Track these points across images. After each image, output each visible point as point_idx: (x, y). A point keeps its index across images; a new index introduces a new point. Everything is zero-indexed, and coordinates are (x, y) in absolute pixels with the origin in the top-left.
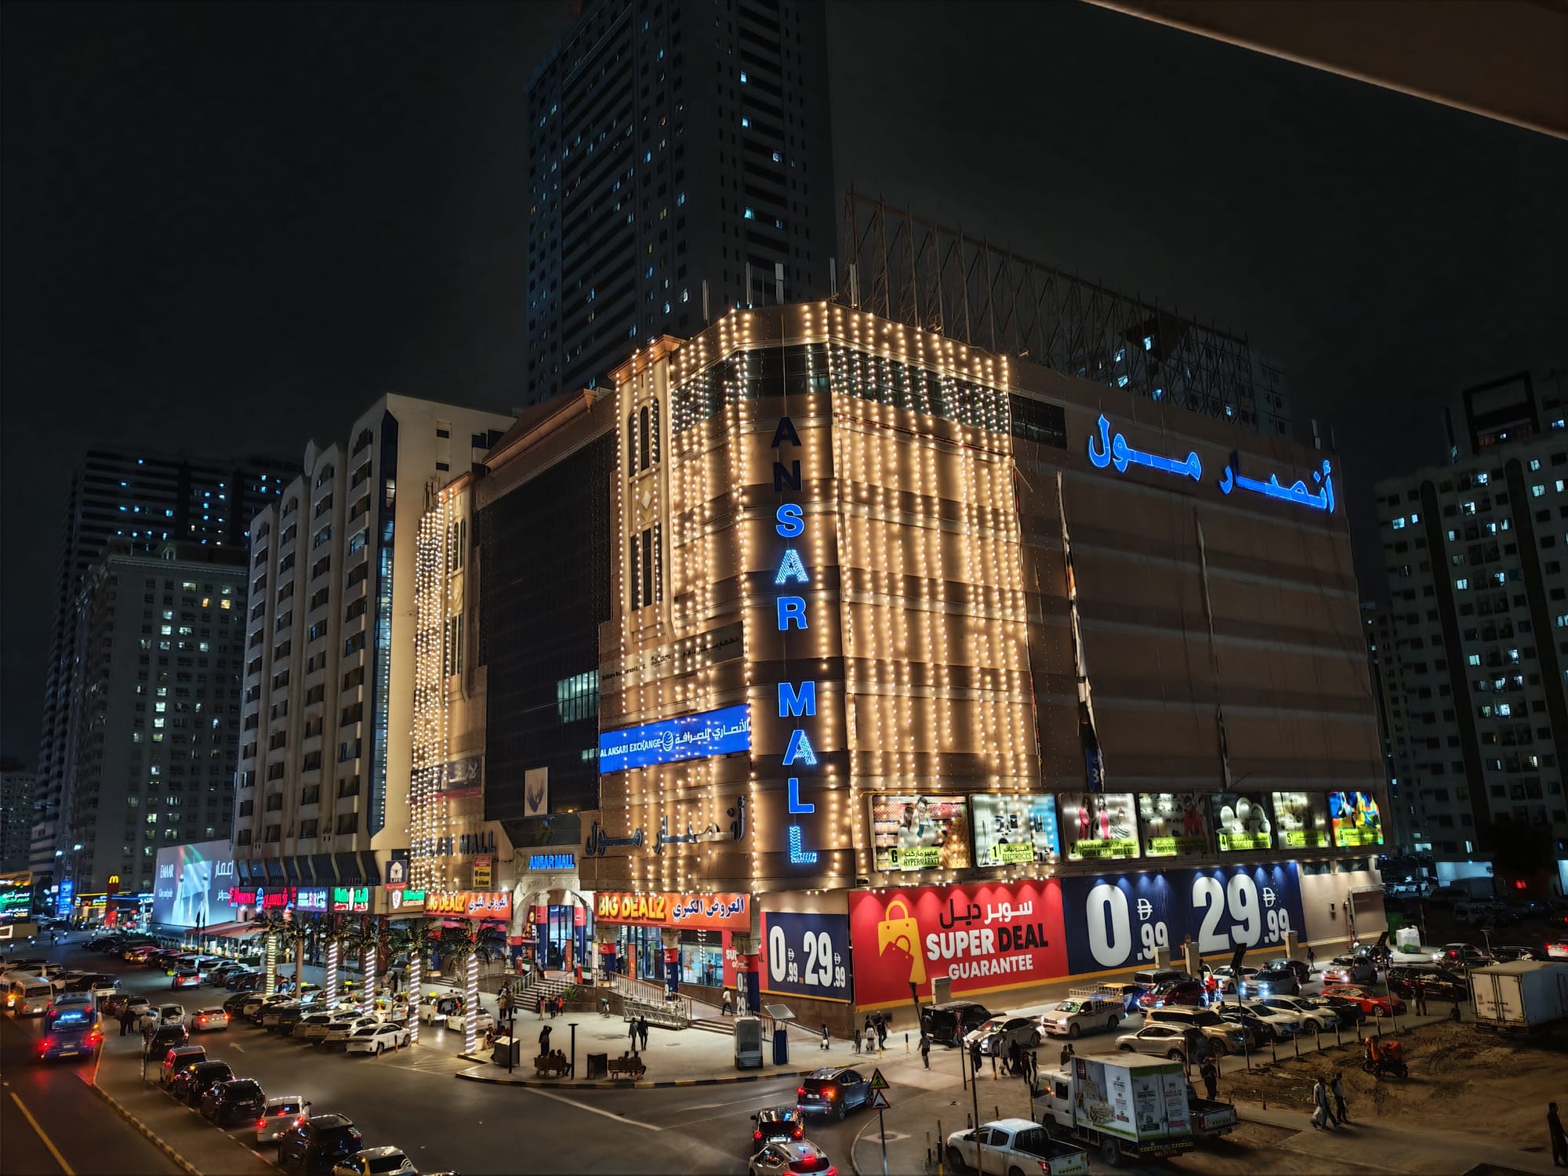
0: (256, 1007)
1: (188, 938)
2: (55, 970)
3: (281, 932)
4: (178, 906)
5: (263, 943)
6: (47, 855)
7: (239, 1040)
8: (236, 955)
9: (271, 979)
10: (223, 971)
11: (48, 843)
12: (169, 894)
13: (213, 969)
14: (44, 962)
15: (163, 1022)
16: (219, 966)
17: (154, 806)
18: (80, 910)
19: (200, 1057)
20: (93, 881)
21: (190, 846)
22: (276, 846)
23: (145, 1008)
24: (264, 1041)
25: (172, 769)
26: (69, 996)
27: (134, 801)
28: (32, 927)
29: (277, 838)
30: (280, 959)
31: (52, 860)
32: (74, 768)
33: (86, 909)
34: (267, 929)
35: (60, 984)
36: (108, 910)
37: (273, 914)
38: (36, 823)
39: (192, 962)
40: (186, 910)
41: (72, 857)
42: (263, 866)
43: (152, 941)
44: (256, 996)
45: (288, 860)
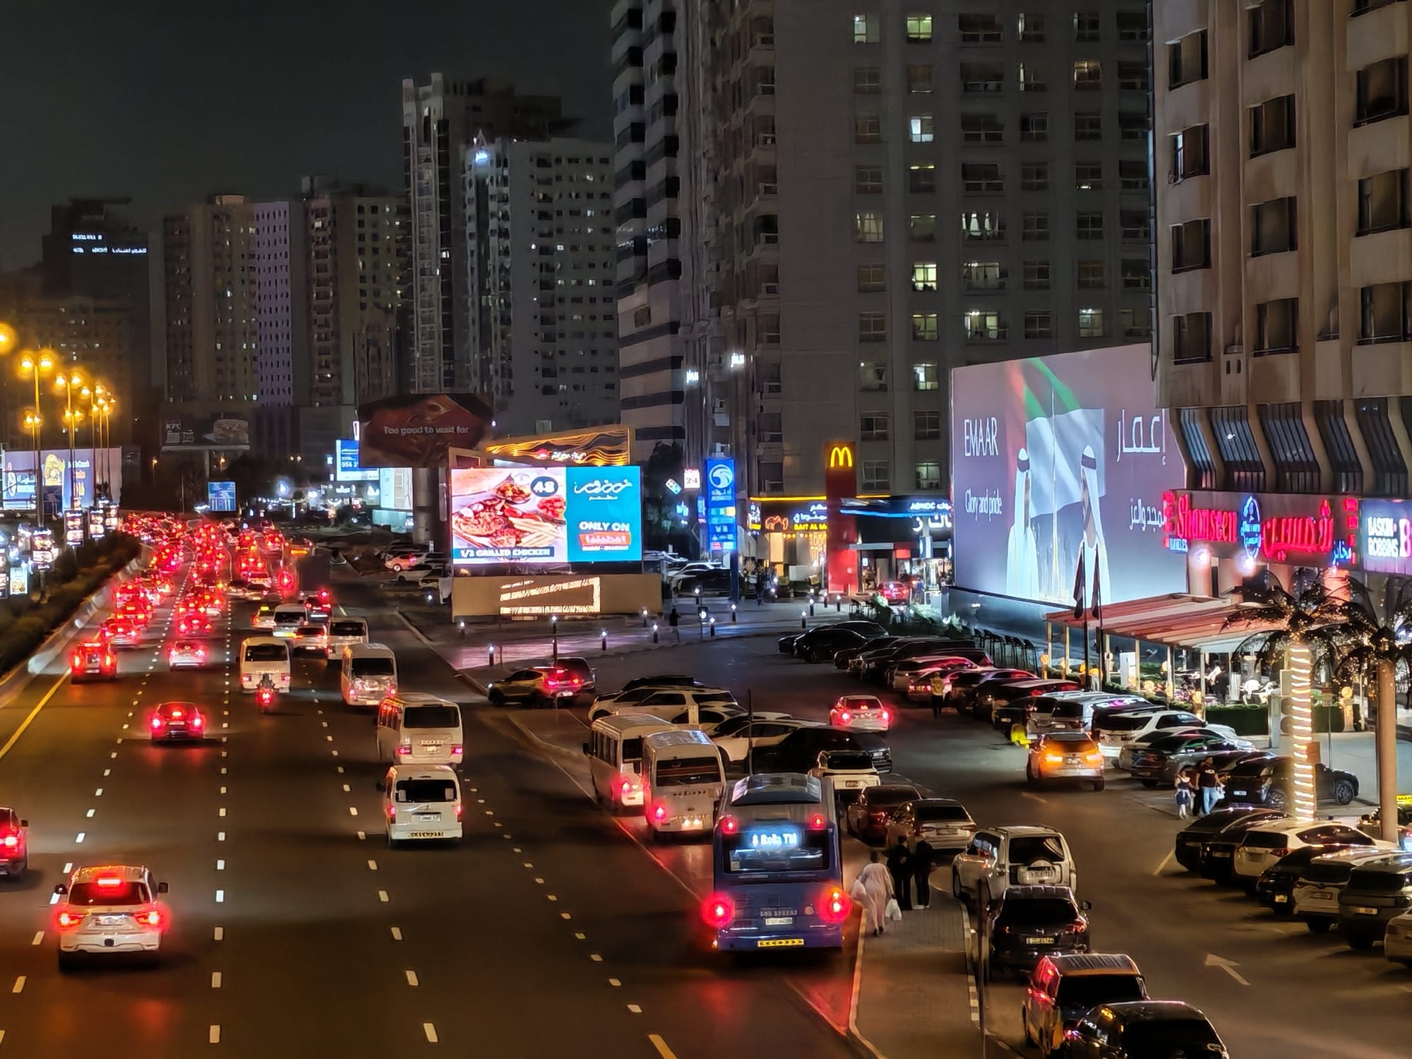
0: (1271, 859)
1: (1058, 638)
2: (718, 707)
3: (1324, 635)
4: (1021, 541)
5: (1269, 665)
6: (659, 381)
7: (1229, 949)
8: (1198, 696)
9: (1303, 778)
10: (1162, 744)
11: (662, 347)
12: (994, 505)
13: (1137, 734)
14: (688, 682)
15: (1014, 878)
16: (1150, 728)
17: (929, 239)
18: (760, 538)
19: (1125, 987)
20: (787, 461)
21: (1037, 361)
22: (1288, 365)
23: (963, 832)
24: (1307, 958)
25: (969, 122)
26: (765, 782)
27: (871, 226)
28: (651, 582)
29: (1288, 342)
30: (1328, 720)
31: (677, 396)
32: (705, 124)
33: (777, 541)
34: (1283, 624)
35: (737, 749)
36: (836, 545)
37: (1298, 576)
38: (627, 288)
39: (1073, 710)
40: (1044, 556)
41: (727, 387)
42: (1254, 423)
43: (958, 642)
44: (1266, 825)
45: (1325, 412)
